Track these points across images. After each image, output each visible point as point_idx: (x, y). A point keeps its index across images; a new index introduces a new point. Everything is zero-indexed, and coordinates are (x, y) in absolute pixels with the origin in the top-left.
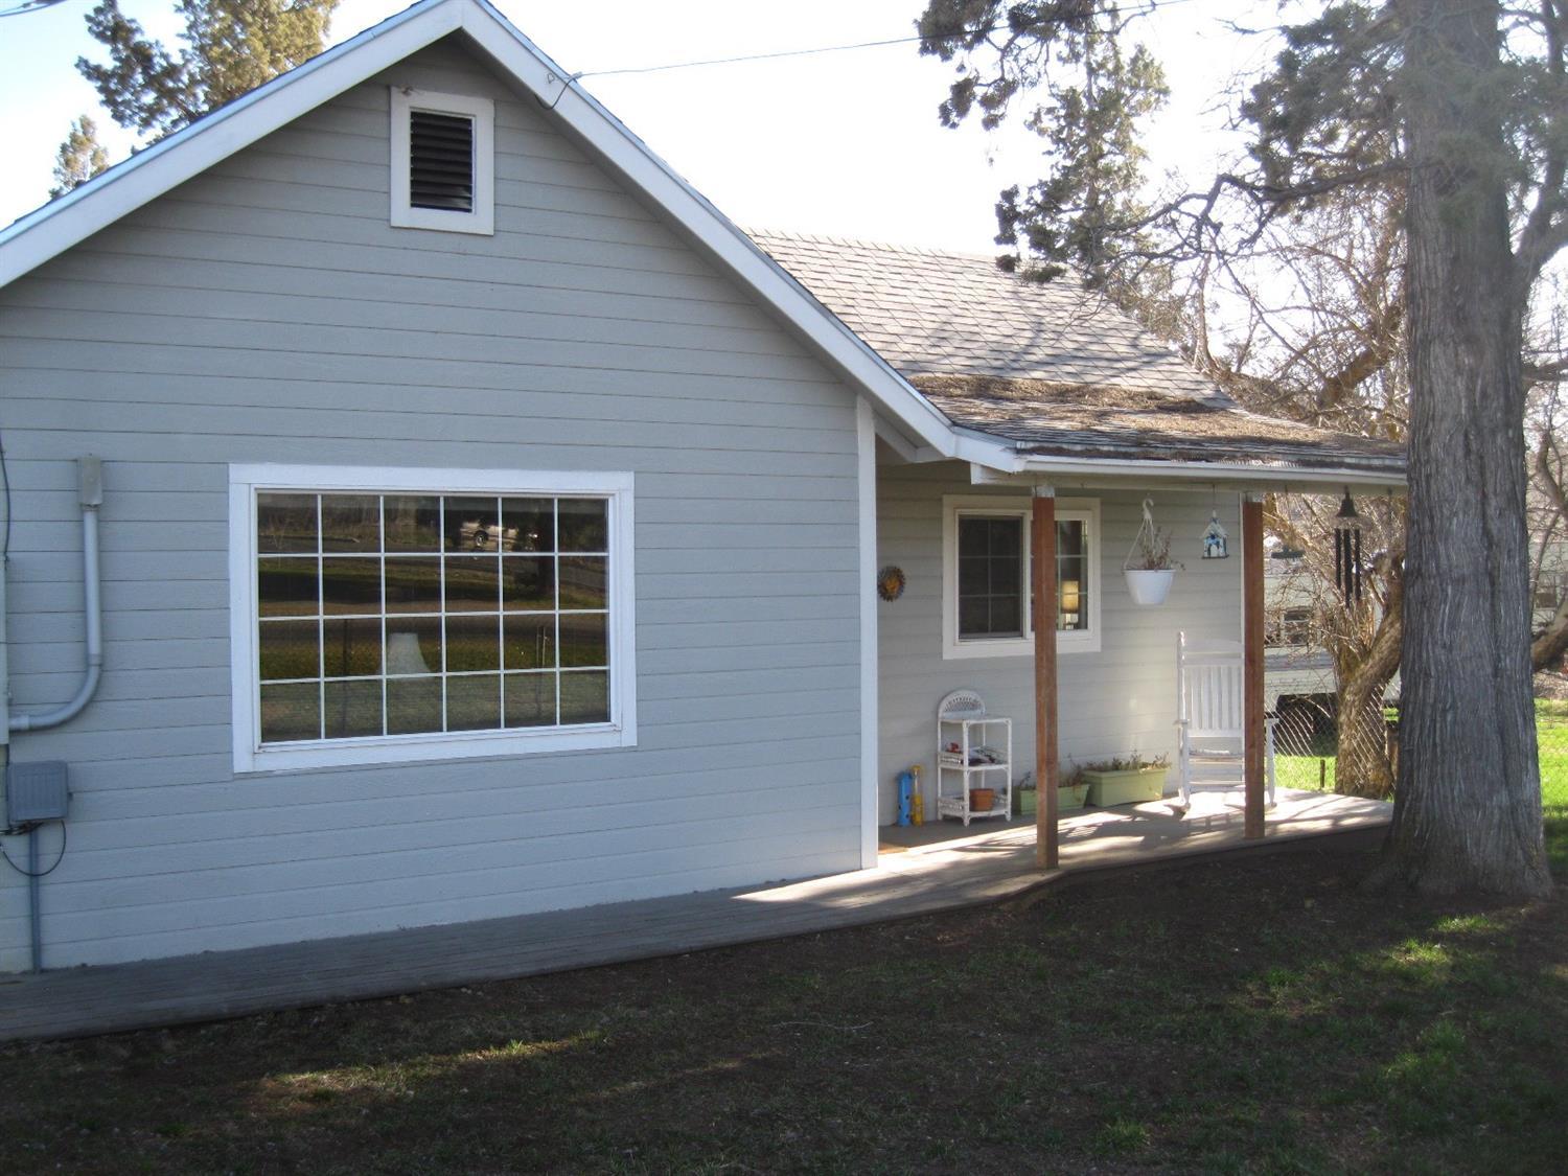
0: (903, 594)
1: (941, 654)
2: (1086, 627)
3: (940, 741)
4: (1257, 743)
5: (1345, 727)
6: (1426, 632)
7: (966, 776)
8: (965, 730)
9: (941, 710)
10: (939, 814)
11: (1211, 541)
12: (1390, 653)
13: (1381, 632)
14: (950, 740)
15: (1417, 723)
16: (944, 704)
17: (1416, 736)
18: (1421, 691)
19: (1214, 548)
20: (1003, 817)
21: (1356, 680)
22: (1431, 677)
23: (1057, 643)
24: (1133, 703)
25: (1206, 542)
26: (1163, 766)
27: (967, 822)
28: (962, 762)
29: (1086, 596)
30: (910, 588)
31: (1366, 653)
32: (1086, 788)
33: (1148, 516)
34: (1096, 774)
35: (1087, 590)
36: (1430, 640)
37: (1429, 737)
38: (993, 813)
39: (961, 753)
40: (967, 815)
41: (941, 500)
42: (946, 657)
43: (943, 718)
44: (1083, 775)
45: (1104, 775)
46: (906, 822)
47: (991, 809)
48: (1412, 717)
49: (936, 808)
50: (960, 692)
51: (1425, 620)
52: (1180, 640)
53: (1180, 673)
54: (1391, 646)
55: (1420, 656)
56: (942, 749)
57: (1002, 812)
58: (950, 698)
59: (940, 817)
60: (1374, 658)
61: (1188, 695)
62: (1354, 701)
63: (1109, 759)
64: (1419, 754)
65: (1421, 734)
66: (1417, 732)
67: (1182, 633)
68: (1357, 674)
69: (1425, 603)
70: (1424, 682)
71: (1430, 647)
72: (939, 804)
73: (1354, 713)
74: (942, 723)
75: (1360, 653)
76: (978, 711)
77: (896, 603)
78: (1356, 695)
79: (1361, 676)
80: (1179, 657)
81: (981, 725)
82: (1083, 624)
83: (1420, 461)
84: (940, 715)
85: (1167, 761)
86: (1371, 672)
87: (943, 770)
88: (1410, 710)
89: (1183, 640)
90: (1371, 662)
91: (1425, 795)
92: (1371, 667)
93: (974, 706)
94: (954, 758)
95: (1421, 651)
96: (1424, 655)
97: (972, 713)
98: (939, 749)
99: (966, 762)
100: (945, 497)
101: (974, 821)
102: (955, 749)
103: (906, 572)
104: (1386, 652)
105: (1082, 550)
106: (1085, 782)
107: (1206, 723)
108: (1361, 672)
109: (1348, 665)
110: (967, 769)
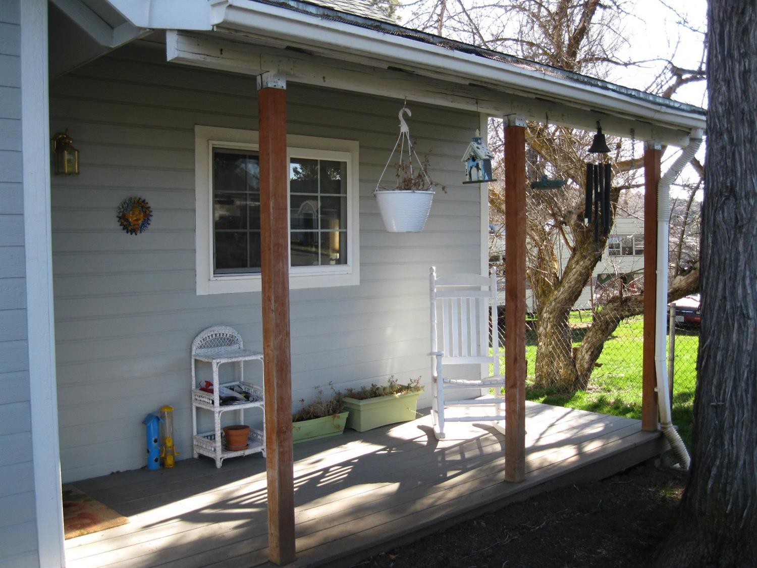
0: (150, 227)
1: (195, 290)
2: (346, 263)
3: (194, 379)
4: (518, 383)
5: (543, 337)
6: (742, 264)
7: (217, 418)
8: (215, 368)
9: (194, 348)
10: (195, 452)
11: (471, 163)
12: (576, 283)
13: (569, 269)
14: (203, 380)
15: (730, 374)
16: (198, 341)
17: (729, 390)
18: (735, 336)
19: (474, 170)
20: (259, 455)
21: (551, 302)
22: (748, 317)
23: (290, 279)
24: (389, 331)
25: (467, 165)
26: (417, 389)
27: (219, 464)
28: (213, 403)
29: (346, 233)
30: (156, 221)
31: (558, 283)
32: (344, 416)
33: (404, 128)
34: (355, 401)
35: (346, 228)
36: (748, 273)
37: (747, 391)
38: (248, 452)
39: (212, 391)
40: (219, 455)
41: (193, 131)
42: (200, 292)
43: (197, 355)
44: (344, 402)
45: (362, 403)
46: (155, 466)
47: (247, 447)
48: (722, 367)
49: (192, 446)
50: (215, 328)
51: (741, 249)
52: (432, 274)
53: (432, 304)
54: (576, 279)
55: (733, 293)
56: (197, 387)
57: (258, 449)
58: (205, 334)
59: (196, 456)
60: (564, 287)
61: (440, 323)
62: (549, 318)
63: (367, 384)
64: (732, 411)
65: (735, 388)
66: (730, 384)
67: (434, 268)
68: (551, 299)
69: (741, 227)
70: (740, 326)
71: (748, 281)
72: (195, 443)
73: (549, 326)
74: (196, 361)
75: (554, 284)
76: (236, 347)
77: (142, 237)
78: (551, 313)
79: (555, 300)
80: (432, 290)
81: (239, 362)
82: (342, 260)
83: (731, 56)
84: (193, 353)
85: (420, 385)
86: (562, 297)
87: (198, 408)
88: (719, 357)
89: (434, 274)
90: (562, 290)
91: (741, 463)
92: (562, 293)
93: (231, 341)
94: (206, 398)
95: (734, 287)
96: (740, 291)
97: (229, 348)
98: (194, 387)
99: (217, 402)
100: (198, 128)
101: (226, 462)
102: (208, 388)
103: (152, 204)
104: (573, 283)
105: (342, 190)
106: (346, 409)
107: (456, 351)
108: (554, 297)
109: (544, 292)
110: (217, 408)
